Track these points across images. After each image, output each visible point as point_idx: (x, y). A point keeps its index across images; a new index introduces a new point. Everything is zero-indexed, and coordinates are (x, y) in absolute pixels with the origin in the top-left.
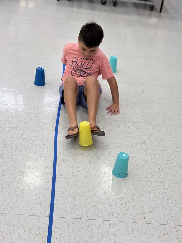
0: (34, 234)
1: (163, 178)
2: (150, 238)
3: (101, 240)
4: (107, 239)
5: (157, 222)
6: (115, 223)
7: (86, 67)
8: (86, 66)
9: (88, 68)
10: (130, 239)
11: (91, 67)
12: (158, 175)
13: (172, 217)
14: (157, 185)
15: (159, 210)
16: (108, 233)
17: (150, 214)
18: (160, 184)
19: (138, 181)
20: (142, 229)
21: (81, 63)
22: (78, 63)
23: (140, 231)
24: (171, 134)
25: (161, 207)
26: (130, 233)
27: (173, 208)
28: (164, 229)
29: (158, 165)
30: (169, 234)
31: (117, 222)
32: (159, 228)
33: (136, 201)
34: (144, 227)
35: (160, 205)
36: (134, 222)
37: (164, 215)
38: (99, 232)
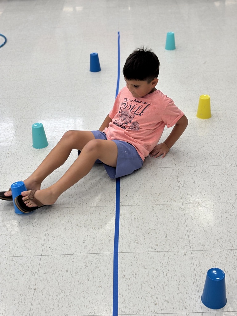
0: (104, 182)
1: (225, 131)
2: (211, 176)
3: (165, 181)
4: (170, 180)
5: (218, 164)
6: (178, 168)
7: (135, 112)
8: (135, 110)
9: (138, 113)
10: (192, 178)
11: (142, 112)
12: (220, 130)
13: (233, 159)
14: (220, 138)
15: (220, 156)
16: (171, 176)
17: (212, 159)
18: (222, 136)
19: (199, 136)
20: (204, 170)
21: (131, 106)
22: (127, 106)
23: (202, 171)
24: (235, 95)
25: (222, 153)
26: (191, 174)
27: (234, 153)
28: (226, 168)
29: (220, 122)
30: (230, 171)
31: (179, 168)
32: (220, 168)
33: (198, 151)
34: (206, 168)
35: (222, 151)
36: (196, 166)
37: (225, 159)
38: (163, 176)
